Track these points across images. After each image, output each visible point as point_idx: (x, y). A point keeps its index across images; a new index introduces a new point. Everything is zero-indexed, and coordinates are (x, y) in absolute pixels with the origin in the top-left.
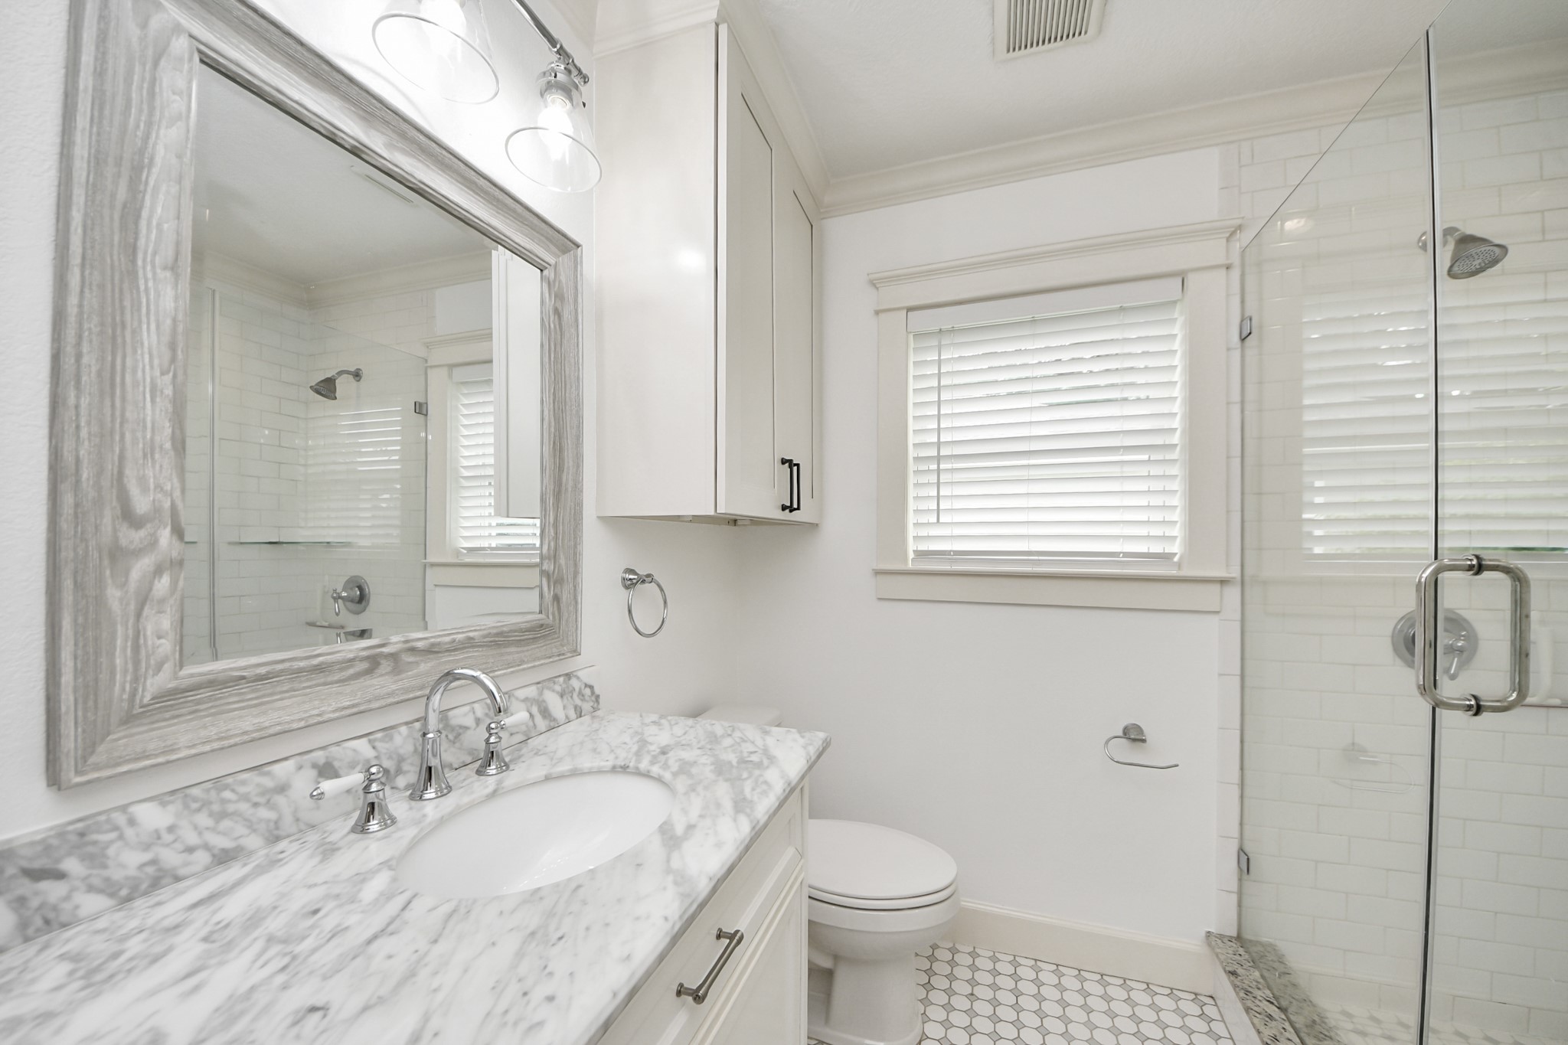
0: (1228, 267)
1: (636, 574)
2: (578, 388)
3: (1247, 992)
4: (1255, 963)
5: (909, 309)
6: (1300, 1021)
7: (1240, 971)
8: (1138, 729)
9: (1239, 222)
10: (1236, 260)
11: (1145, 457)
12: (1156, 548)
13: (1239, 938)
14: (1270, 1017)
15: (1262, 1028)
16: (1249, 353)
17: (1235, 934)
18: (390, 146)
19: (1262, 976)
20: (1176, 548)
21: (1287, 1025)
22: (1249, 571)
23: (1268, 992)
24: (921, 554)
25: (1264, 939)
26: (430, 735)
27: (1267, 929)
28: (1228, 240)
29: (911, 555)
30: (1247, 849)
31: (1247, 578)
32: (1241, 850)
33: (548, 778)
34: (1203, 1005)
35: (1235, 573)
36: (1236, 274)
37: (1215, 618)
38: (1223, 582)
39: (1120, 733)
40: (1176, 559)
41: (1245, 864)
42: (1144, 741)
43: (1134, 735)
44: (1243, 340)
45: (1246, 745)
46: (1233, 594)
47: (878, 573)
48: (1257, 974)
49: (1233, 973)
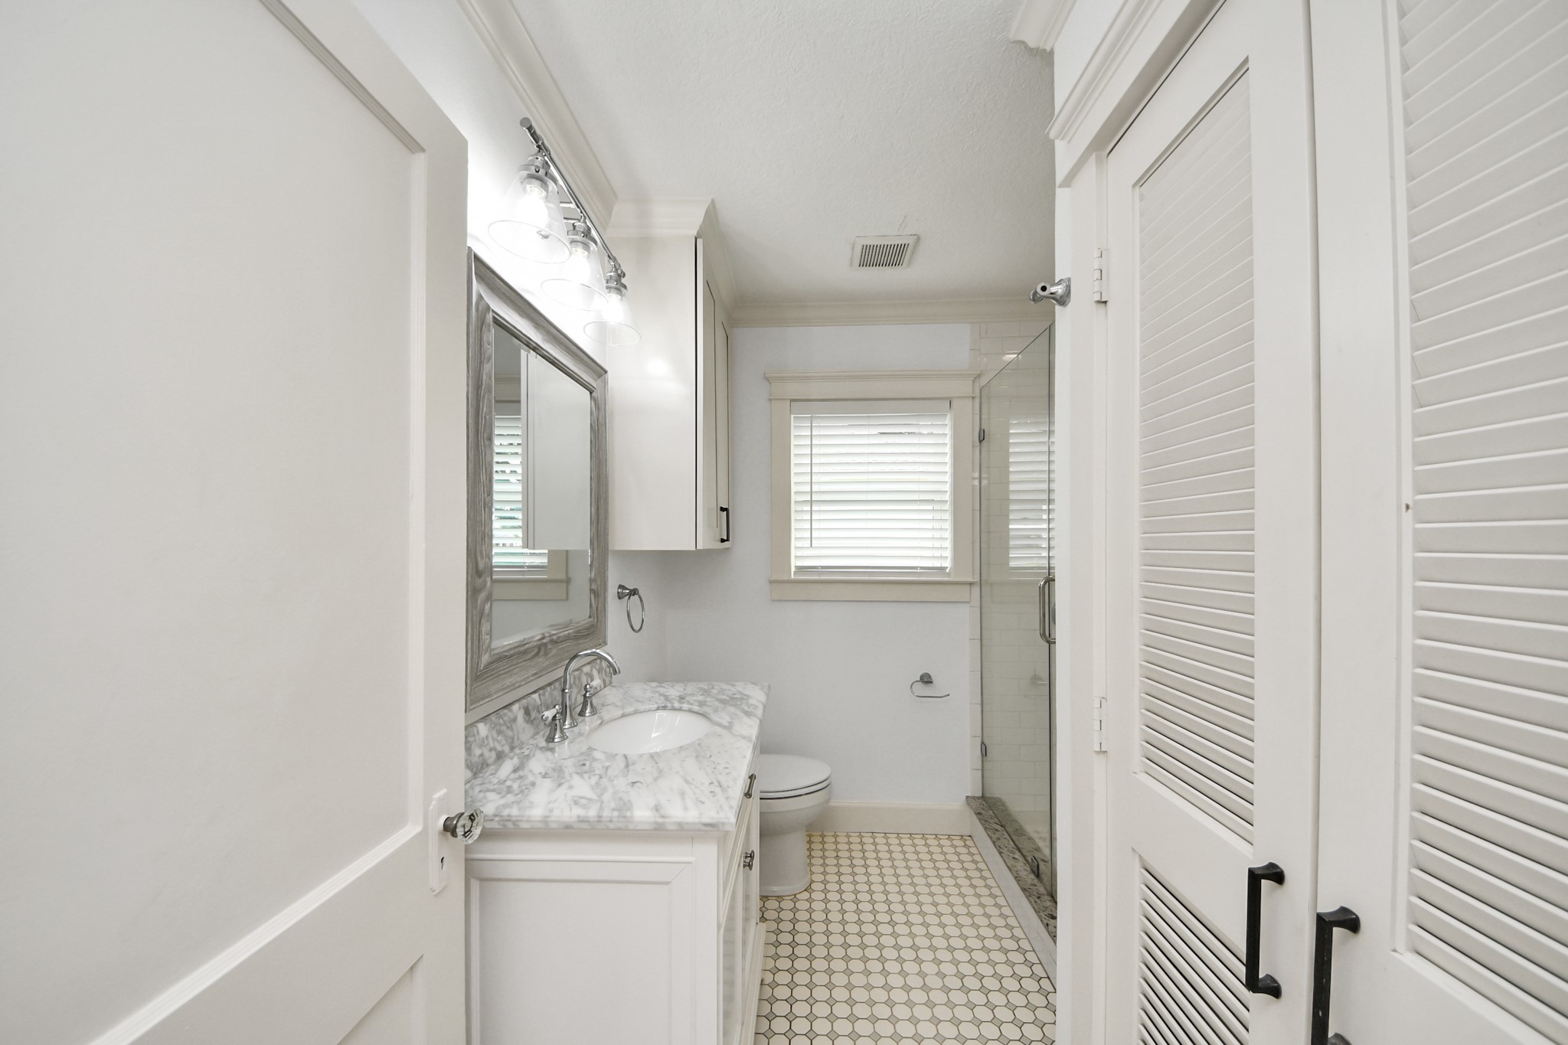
0: (973, 398)
1: (627, 589)
2: (606, 468)
3: (986, 821)
4: (990, 808)
5: (792, 400)
6: (1010, 830)
7: (983, 812)
8: (928, 675)
9: (979, 372)
10: (977, 394)
11: (931, 508)
12: (937, 564)
13: (983, 797)
14: (997, 830)
15: (992, 835)
16: (983, 449)
17: (980, 795)
18: (544, 340)
19: (994, 813)
20: (947, 564)
21: (1005, 833)
22: (983, 578)
23: (997, 820)
24: (800, 569)
25: (995, 796)
26: (567, 691)
27: (997, 791)
28: (973, 382)
29: (793, 569)
30: (986, 742)
31: (982, 582)
32: (983, 743)
33: (623, 716)
34: (965, 841)
35: (977, 579)
36: (977, 401)
37: (968, 605)
38: (971, 584)
39: (919, 679)
40: (948, 571)
41: (984, 751)
42: (931, 682)
43: (926, 679)
44: (980, 442)
45: (984, 680)
46: (976, 590)
47: (771, 582)
48: (991, 812)
49: (980, 814)
